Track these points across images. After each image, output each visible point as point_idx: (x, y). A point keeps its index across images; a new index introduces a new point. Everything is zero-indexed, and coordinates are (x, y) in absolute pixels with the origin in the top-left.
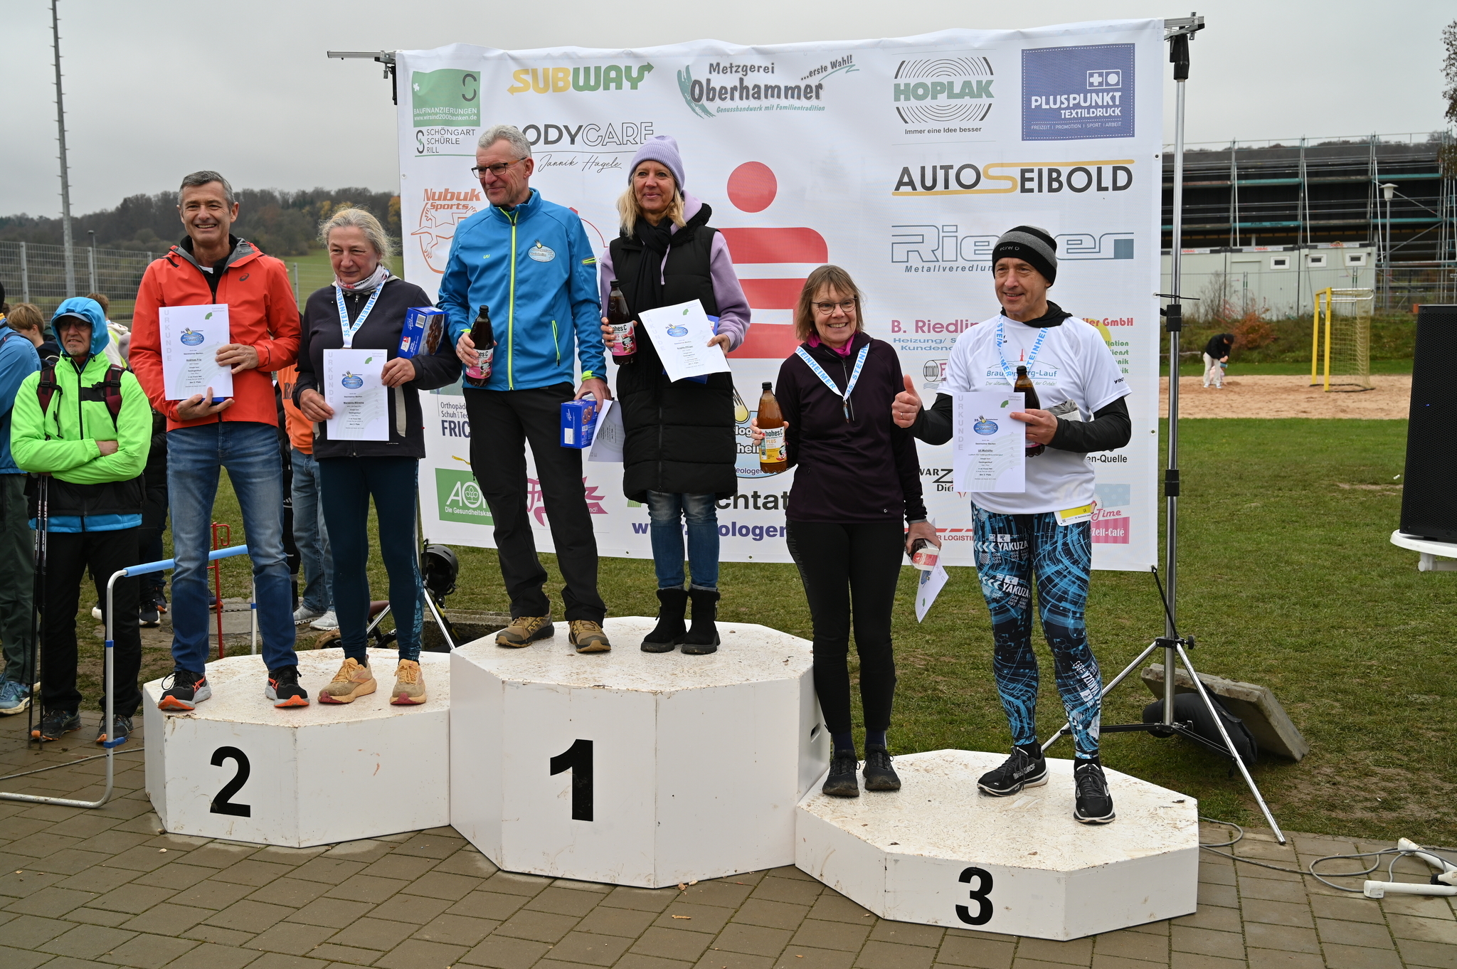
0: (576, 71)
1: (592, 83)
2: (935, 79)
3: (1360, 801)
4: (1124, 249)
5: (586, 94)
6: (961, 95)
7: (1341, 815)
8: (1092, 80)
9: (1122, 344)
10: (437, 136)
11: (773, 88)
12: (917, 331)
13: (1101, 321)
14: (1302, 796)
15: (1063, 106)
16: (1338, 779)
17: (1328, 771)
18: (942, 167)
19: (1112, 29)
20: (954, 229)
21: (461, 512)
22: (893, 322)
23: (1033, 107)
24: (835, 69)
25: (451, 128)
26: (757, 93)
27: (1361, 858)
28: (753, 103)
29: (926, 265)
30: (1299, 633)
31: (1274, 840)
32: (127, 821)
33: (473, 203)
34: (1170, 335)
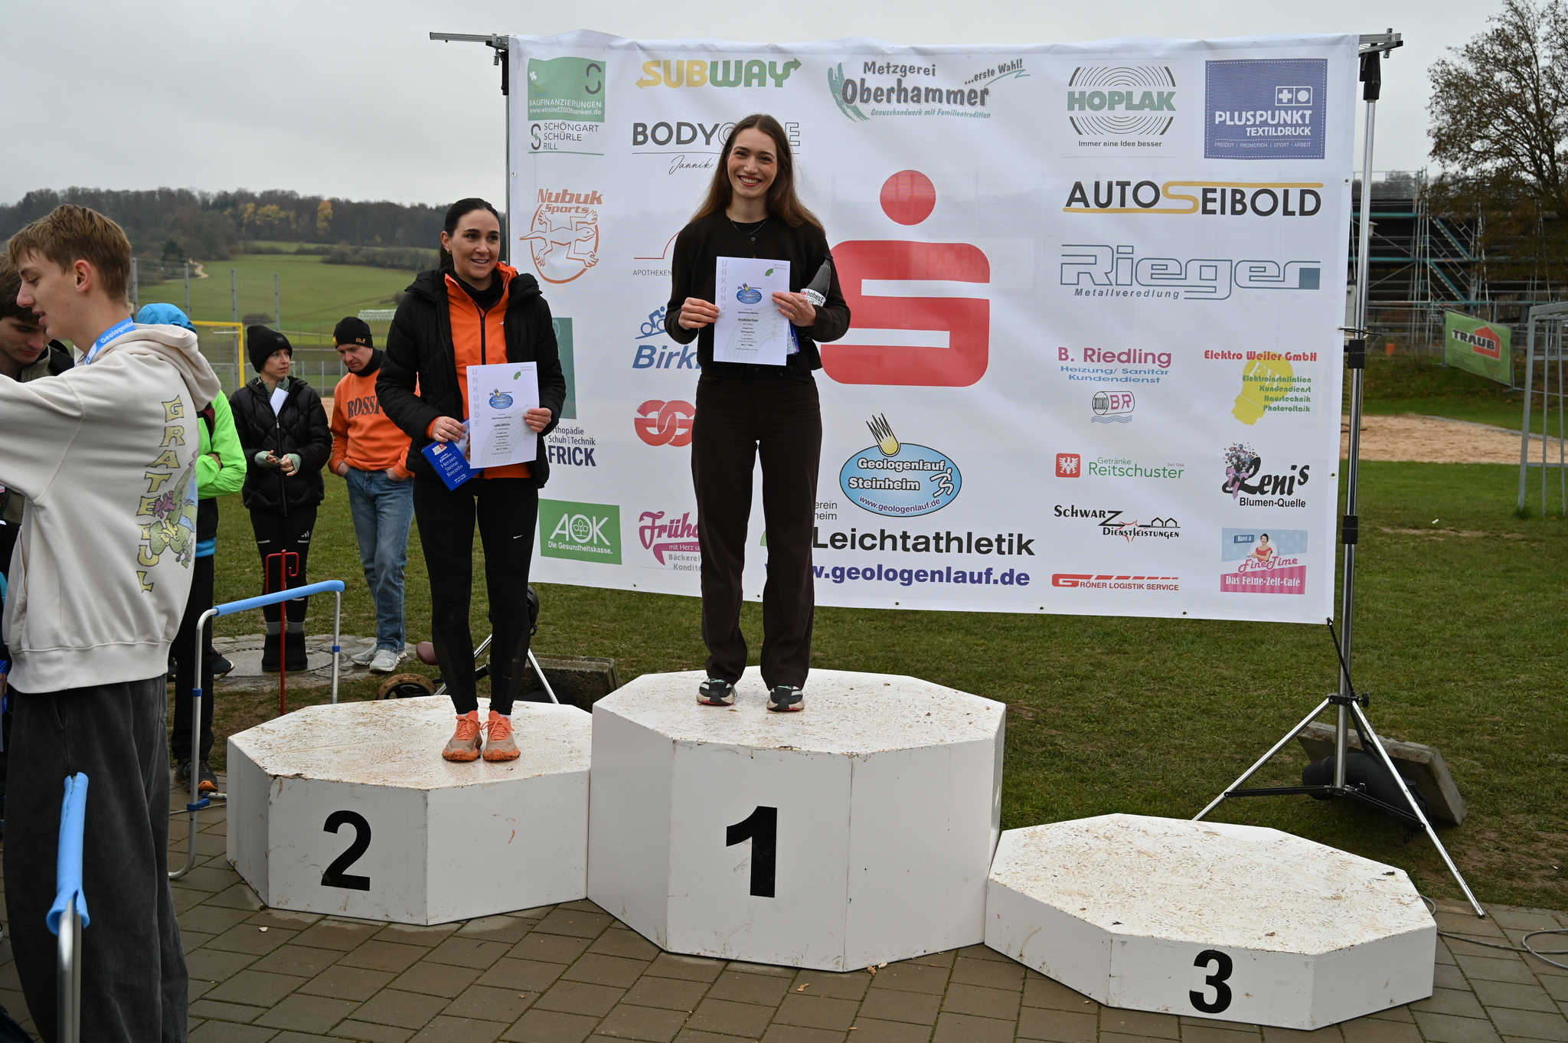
0: (714, 65)
1: (732, 78)
2: (1113, 88)
3: (1537, 869)
4: (1310, 278)
5: (725, 89)
6: (1140, 107)
7: (1522, 884)
8: (1280, 96)
9: (1304, 380)
10: (557, 131)
11: (934, 91)
12: (1086, 360)
13: (1284, 355)
14: (1474, 863)
15: (1248, 123)
16: (1507, 845)
17: (1493, 836)
19: (1303, 42)
20: (1129, 250)
21: (568, 547)
22: (1060, 349)
23: (1217, 123)
24: (1003, 74)
25: (572, 123)
26: (917, 95)
28: (911, 106)
29: (1098, 289)
30: (1409, 685)
31: (1474, 913)
32: (217, 894)
33: (595, 207)
34: (1352, 373)
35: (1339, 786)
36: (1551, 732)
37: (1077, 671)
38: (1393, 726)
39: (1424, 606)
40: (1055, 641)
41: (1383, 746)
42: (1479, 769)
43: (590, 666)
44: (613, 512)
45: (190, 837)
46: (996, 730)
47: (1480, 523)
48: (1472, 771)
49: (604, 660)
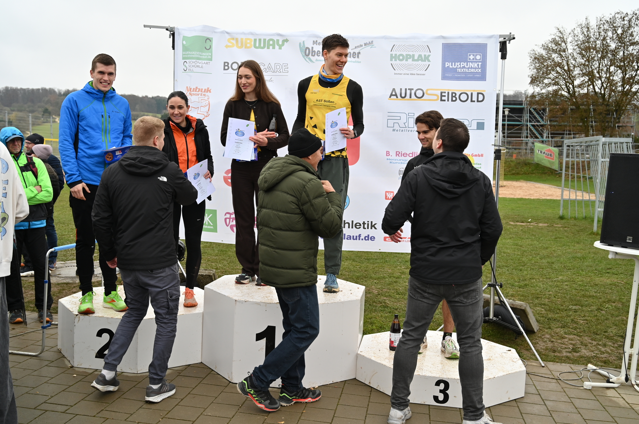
0: (255, 40)
1: (262, 45)
2: (407, 53)
3: (564, 349)
4: (481, 126)
5: (259, 49)
6: (417, 60)
7: (558, 354)
8: (470, 57)
9: (479, 164)
10: (193, 64)
12: (396, 156)
13: (471, 155)
14: (541, 347)
15: (458, 67)
16: (553, 340)
17: (548, 336)
18: (409, 89)
19: (479, 37)
20: (413, 115)
22: (387, 152)
23: (446, 67)
24: (366, 46)
25: (199, 61)
27: (575, 372)
29: (401, 129)
30: (518, 281)
31: (540, 365)
32: (53, 361)
33: (208, 94)
34: (496, 162)
35: (491, 318)
36: (570, 298)
37: (394, 275)
38: (512, 296)
39: (524, 251)
40: (387, 264)
41: (508, 303)
42: (544, 312)
43: (205, 272)
44: (214, 212)
45: (43, 340)
46: (361, 296)
47: (546, 221)
48: (541, 312)
49: (211, 270)
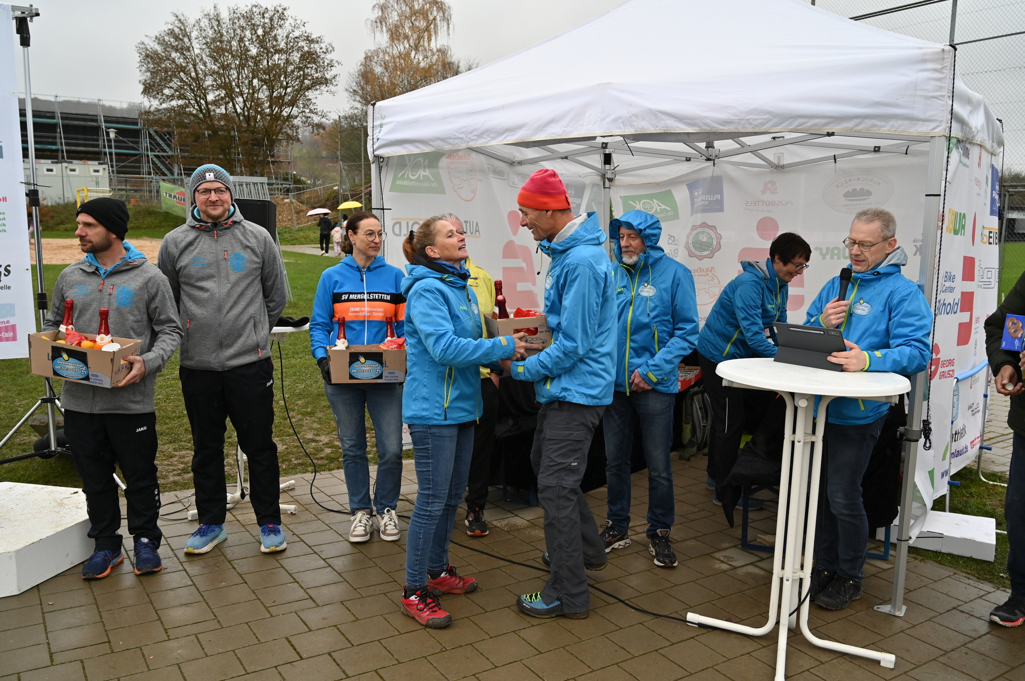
3: (171, 472)
34: (32, 209)
35: (53, 449)
